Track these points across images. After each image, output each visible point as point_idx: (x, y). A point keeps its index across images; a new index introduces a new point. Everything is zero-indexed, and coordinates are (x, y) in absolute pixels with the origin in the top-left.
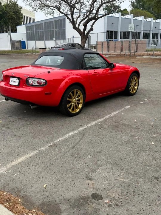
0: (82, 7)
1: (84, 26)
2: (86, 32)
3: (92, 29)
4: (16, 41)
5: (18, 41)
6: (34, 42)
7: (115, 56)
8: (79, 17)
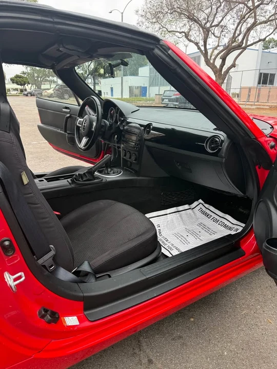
0: (224, 32)
1: (221, 60)
2: (224, 69)
3: (235, 64)
4: (135, 87)
5: (138, 87)
6: (158, 87)
7: (268, 107)
8: (216, 48)
